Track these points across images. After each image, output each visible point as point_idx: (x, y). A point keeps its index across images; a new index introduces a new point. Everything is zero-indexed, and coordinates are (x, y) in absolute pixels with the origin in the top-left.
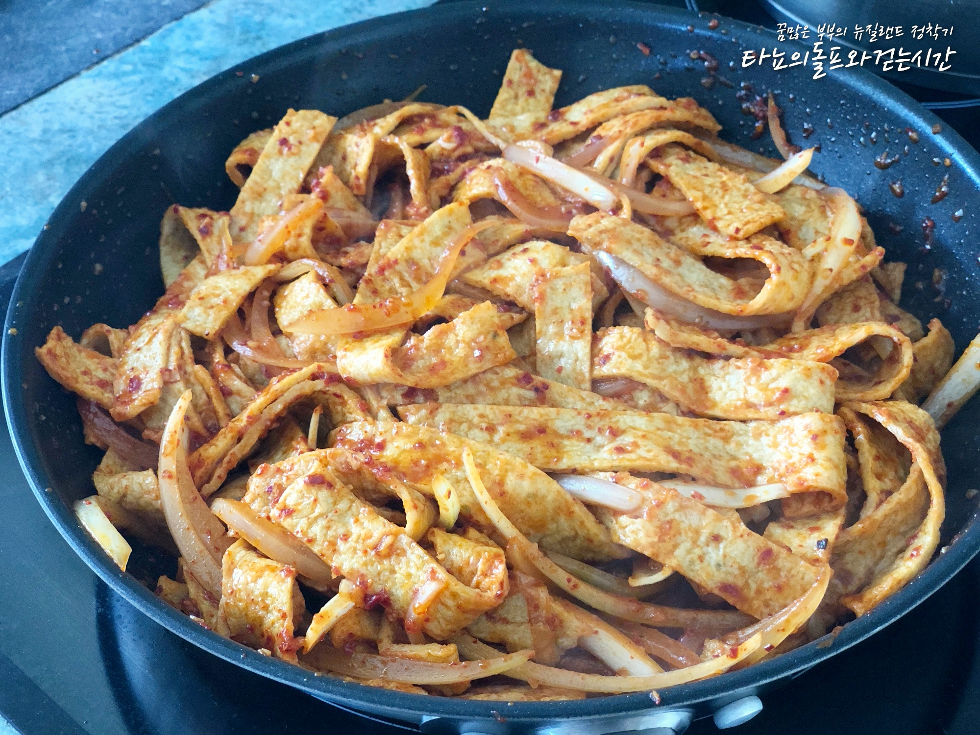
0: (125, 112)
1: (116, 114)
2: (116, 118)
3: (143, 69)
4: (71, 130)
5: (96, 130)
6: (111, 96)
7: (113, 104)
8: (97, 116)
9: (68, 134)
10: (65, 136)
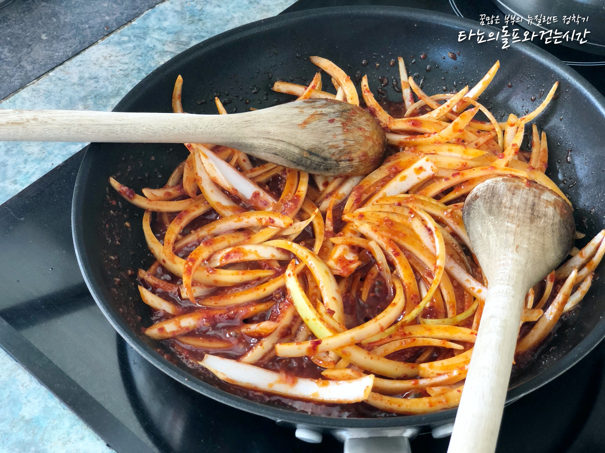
0: (126, 67)
1: (121, 68)
3: (135, 39)
4: (95, 78)
5: (110, 77)
6: (117, 56)
7: (119, 61)
8: (110, 68)
10: (92, 81)
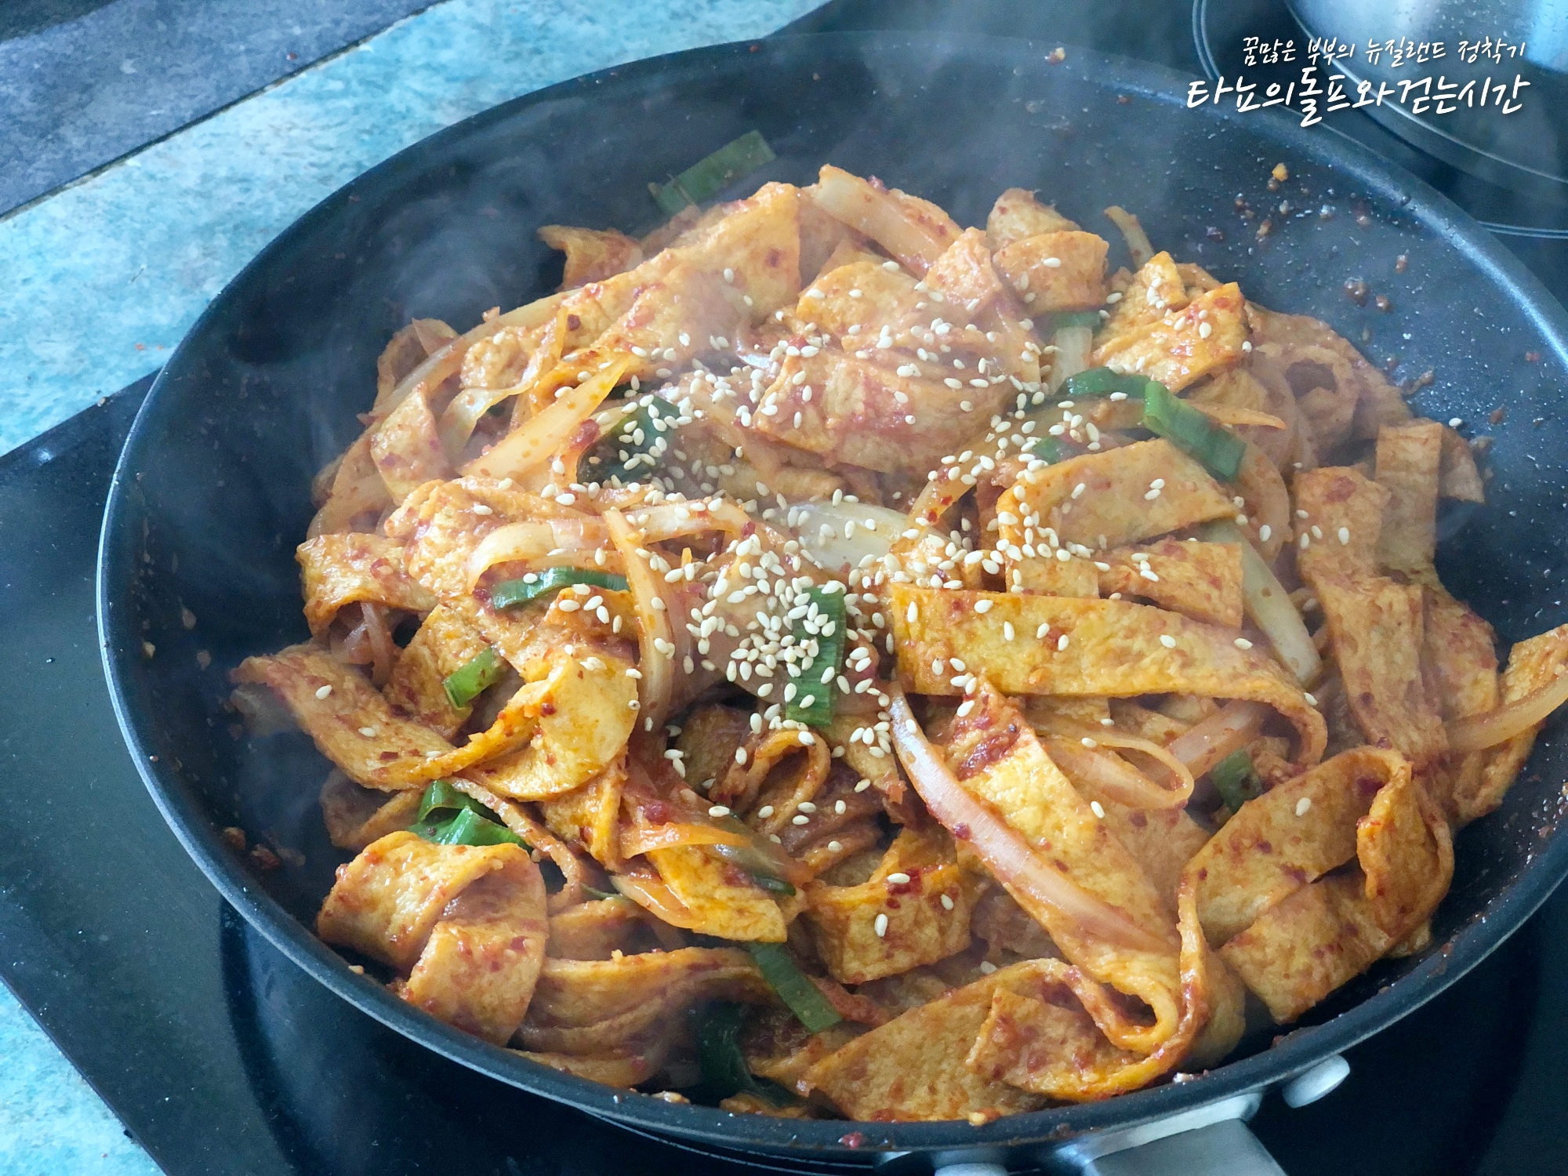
0: (327, 157)
1: (313, 159)
2: (312, 165)
3: (359, 89)
4: (243, 180)
5: (281, 182)
6: (309, 130)
7: (310, 142)
8: (285, 159)
9: (239, 185)
10: (235, 188)
